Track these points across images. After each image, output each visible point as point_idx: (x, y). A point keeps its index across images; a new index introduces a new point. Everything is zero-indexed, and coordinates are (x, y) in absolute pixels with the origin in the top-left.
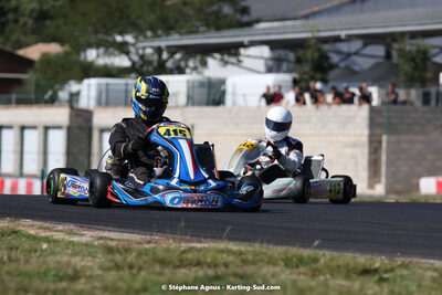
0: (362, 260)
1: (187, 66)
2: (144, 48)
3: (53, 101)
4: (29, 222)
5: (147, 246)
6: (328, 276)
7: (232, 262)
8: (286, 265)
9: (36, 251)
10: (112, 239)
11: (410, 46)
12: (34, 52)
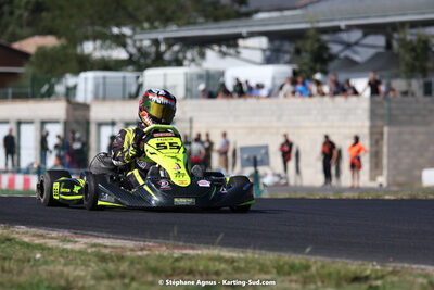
0: (353, 266)
1: (185, 58)
2: (141, 40)
3: (50, 94)
4: (23, 228)
5: (140, 253)
6: (319, 284)
7: (224, 270)
8: (278, 272)
9: (29, 261)
10: (106, 247)
11: (411, 35)
12: (30, 45)
